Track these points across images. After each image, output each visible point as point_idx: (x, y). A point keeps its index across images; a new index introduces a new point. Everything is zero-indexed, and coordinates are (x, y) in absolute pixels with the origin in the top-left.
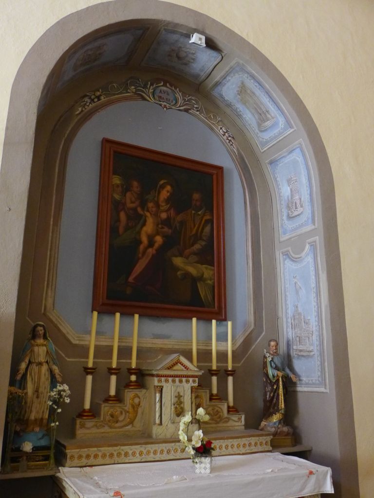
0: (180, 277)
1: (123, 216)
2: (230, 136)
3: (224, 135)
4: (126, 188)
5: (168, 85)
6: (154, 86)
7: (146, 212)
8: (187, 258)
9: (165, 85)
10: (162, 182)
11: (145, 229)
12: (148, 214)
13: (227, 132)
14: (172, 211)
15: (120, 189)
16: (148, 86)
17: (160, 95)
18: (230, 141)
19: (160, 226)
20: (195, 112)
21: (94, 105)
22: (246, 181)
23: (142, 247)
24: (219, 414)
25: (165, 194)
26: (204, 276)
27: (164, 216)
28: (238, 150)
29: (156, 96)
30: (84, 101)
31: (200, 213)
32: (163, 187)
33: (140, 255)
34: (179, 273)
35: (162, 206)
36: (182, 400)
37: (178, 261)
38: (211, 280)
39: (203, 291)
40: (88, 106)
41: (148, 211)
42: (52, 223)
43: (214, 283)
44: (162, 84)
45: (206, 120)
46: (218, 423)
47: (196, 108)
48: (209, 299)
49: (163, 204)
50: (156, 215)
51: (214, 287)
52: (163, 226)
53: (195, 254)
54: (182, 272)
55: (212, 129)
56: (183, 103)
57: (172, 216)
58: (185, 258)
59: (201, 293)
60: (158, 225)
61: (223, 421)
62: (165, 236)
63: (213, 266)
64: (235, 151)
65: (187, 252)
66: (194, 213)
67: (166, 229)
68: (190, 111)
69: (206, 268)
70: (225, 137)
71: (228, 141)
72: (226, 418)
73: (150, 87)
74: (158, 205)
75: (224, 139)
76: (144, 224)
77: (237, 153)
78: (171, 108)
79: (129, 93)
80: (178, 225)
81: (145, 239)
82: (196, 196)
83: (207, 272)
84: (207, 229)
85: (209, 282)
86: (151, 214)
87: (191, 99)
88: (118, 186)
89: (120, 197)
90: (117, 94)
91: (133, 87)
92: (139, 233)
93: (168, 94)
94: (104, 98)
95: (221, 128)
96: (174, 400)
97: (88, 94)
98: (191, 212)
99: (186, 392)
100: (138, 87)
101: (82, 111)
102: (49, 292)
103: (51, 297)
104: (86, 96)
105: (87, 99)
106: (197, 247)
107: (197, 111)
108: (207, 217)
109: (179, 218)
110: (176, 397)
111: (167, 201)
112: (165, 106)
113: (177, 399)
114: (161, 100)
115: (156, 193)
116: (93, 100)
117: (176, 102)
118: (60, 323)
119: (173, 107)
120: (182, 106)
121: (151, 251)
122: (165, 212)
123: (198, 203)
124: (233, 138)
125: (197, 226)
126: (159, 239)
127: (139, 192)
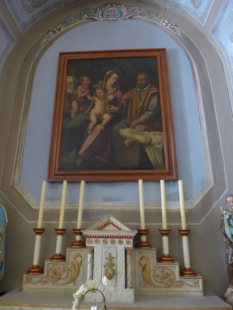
0: (127, 145)
1: (75, 104)
2: (172, 25)
3: (166, 26)
4: (77, 84)
5: (114, 5)
6: (103, 9)
7: (94, 98)
8: (134, 128)
9: (112, 6)
10: (108, 73)
11: (93, 110)
12: (97, 99)
13: (169, 23)
14: (118, 93)
15: (73, 85)
16: (98, 11)
17: (108, 13)
18: (173, 29)
19: (107, 106)
20: (138, 16)
21: (55, 34)
22: (192, 55)
23: (91, 126)
24: (170, 277)
25: (111, 81)
26: (153, 141)
27: (111, 97)
28: (182, 33)
29: (104, 16)
30: (49, 34)
31: (145, 89)
32: (109, 76)
33: (89, 132)
34: (126, 142)
35: (109, 90)
36: (115, 262)
37: (125, 132)
38: (159, 144)
39: (152, 155)
40: (51, 37)
41: (96, 96)
42: (21, 119)
43: (163, 146)
44: (109, 6)
45: (149, 20)
46: (169, 287)
47: (139, 13)
48: (159, 161)
49: (110, 89)
50: (104, 98)
51: (163, 150)
52: (110, 105)
53: (141, 123)
54: (130, 141)
55: (155, 24)
56: (128, 13)
57: (118, 96)
58: (132, 128)
59: (150, 157)
60: (105, 106)
61: (175, 284)
62: (111, 113)
63: (162, 131)
64: (179, 35)
65: (134, 123)
66: (140, 90)
67: (113, 108)
68: (134, 17)
69: (154, 134)
70: (168, 27)
71: (171, 29)
72: (179, 281)
73: (99, 11)
74: (105, 90)
75: (167, 29)
76: (93, 107)
77: (181, 36)
78: (117, 20)
79: (83, 20)
80: (124, 102)
81: (93, 119)
82: (141, 77)
83: (156, 137)
84: (154, 101)
85: (158, 146)
86: (99, 98)
87: (135, 9)
88: (71, 83)
89: (73, 91)
90: (73, 23)
91: (86, 15)
92: (89, 114)
93: (114, 11)
94: (63, 28)
95: (164, 22)
96: (105, 262)
97: (51, 29)
98: (137, 89)
99: (119, 254)
100: (89, 14)
101: (47, 41)
102: (17, 169)
103: (18, 173)
104: (50, 31)
105: (51, 33)
106: (144, 117)
107: (141, 15)
108: (153, 91)
109: (125, 97)
110: (107, 258)
111: (114, 85)
112: (112, 20)
113: (107, 261)
114: (108, 17)
115: (103, 81)
116: (55, 32)
117: (122, 14)
118: (23, 193)
119: (119, 19)
120: (127, 16)
121: (99, 127)
122: (112, 94)
123: (143, 82)
124: (176, 25)
125: (143, 100)
126: (107, 117)
127: (88, 84)
